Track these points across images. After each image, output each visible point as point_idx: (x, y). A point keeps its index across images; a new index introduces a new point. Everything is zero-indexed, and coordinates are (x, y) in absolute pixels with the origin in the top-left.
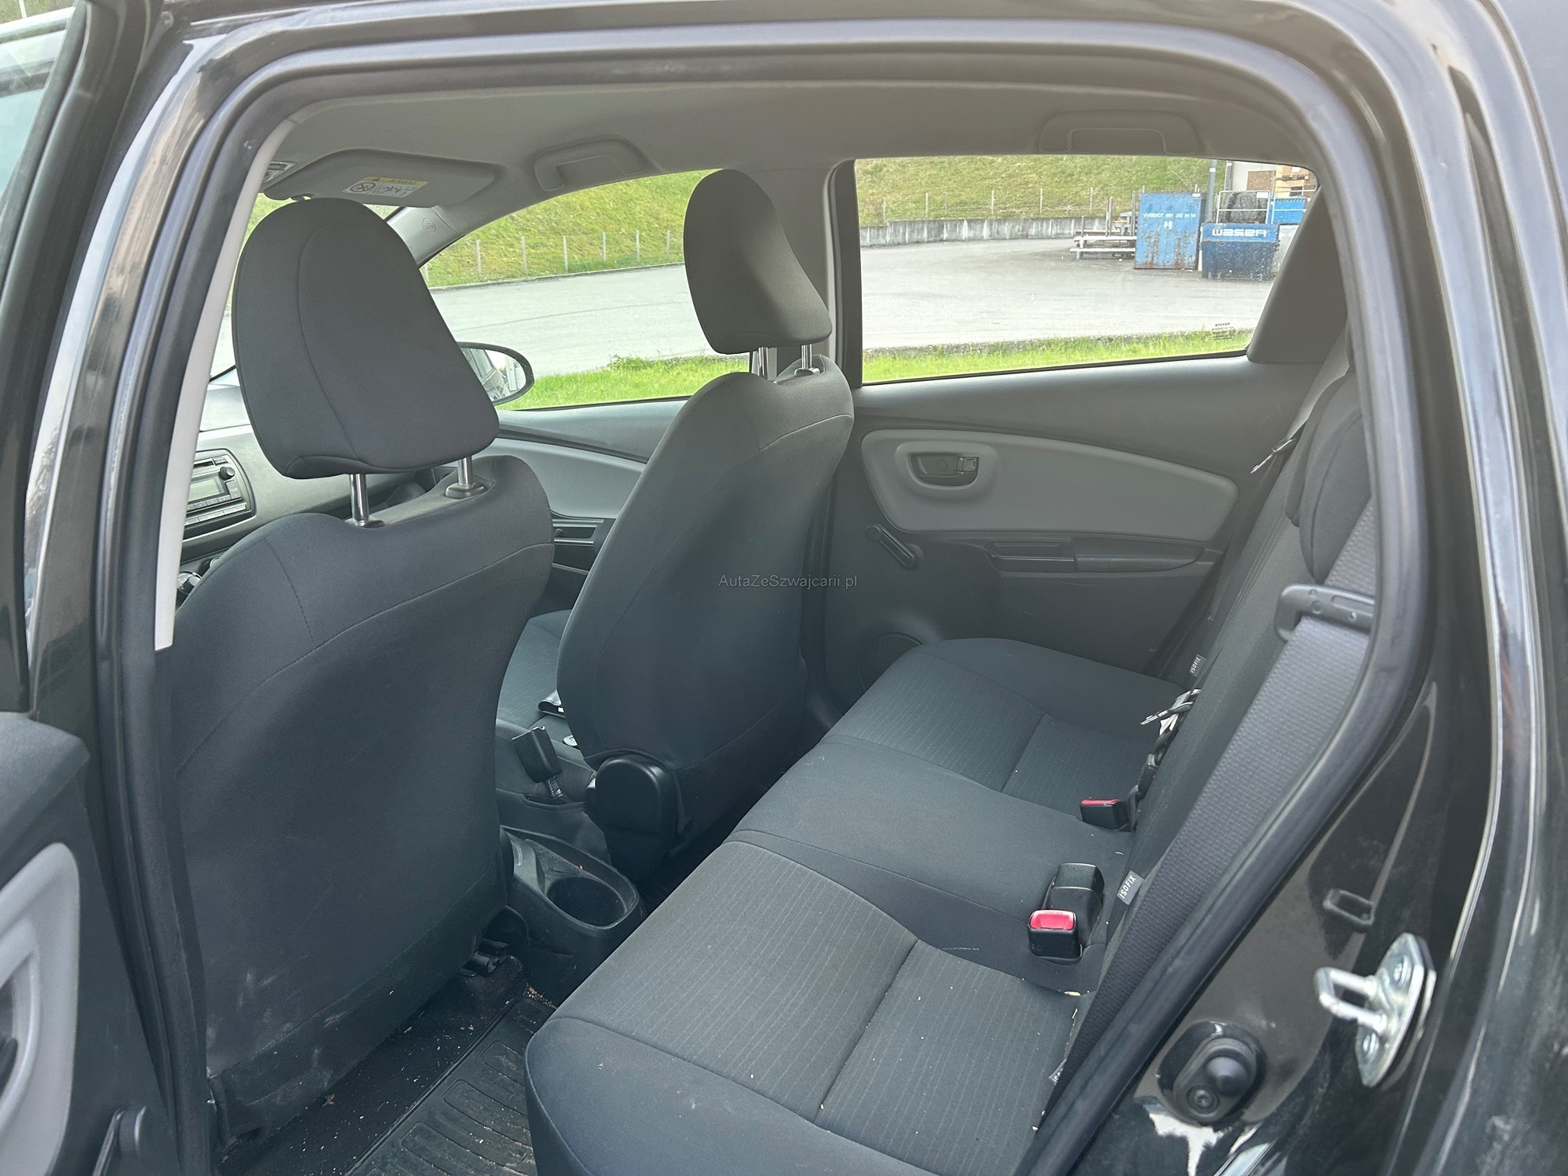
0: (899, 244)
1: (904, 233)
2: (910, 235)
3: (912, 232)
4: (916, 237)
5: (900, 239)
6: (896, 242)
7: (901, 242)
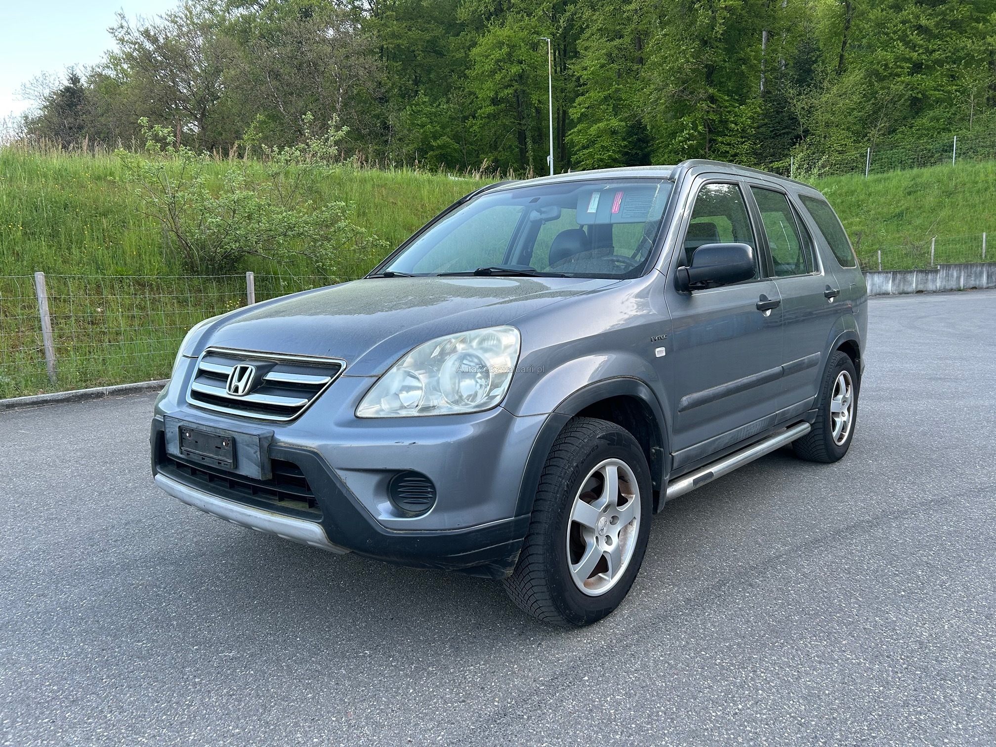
0: (951, 291)
1: (959, 278)
2: (966, 280)
3: (969, 276)
4: (972, 283)
5: (953, 284)
6: (948, 287)
7: (954, 287)
